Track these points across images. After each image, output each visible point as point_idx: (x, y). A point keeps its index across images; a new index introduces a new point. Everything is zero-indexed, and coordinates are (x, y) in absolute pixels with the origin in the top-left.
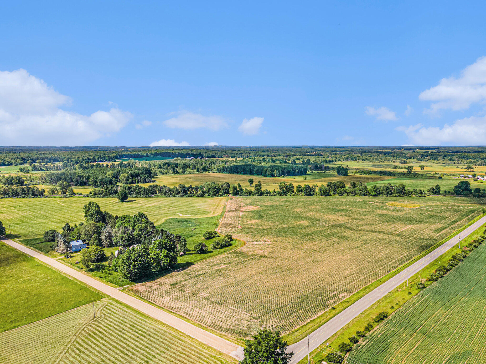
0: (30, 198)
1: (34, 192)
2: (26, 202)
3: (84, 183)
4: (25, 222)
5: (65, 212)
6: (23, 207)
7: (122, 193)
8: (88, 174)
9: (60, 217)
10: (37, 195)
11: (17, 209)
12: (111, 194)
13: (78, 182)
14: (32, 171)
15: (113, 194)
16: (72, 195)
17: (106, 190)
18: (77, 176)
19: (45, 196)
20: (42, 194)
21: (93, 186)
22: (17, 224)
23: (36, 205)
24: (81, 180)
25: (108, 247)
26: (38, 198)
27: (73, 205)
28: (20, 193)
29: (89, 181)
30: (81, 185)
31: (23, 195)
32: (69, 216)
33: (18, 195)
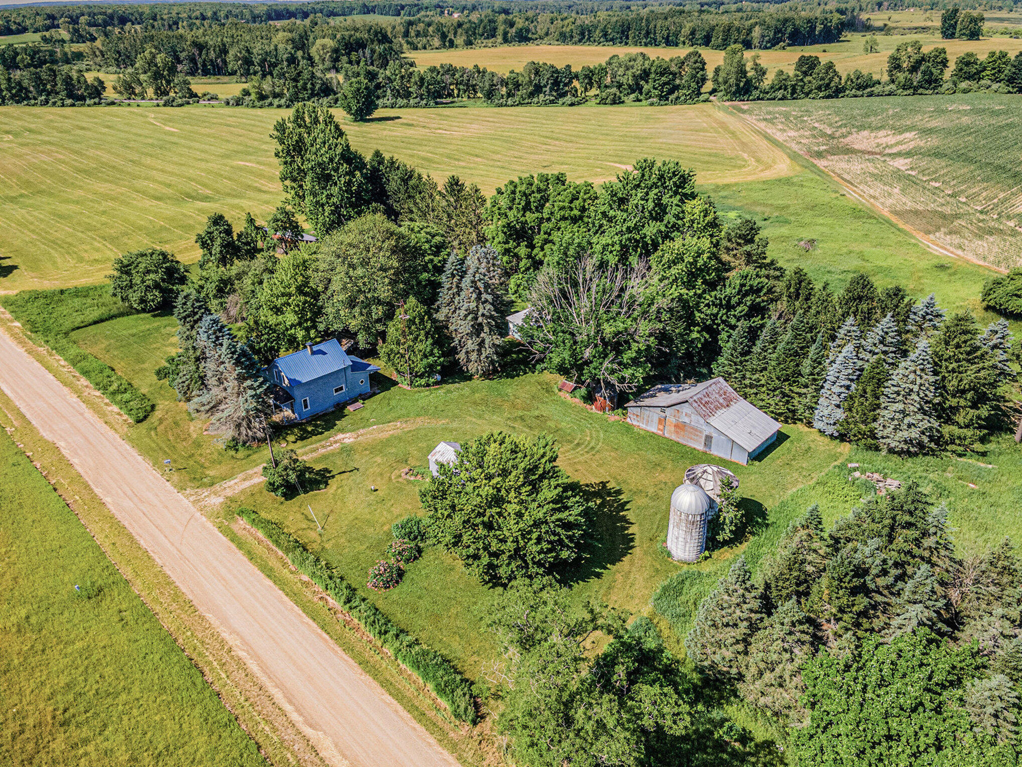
0: (63, 106)
1: (73, 86)
2: (51, 117)
3: (214, 70)
4: (40, 192)
5: (181, 155)
6: (40, 133)
7: (358, 90)
8: (219, 40)
9: (172, 174)
10: (82, 98)
11: (20, 140)
12: (313, 95)
13: (196, 64)
14: (72, 41)
15: (317, 95)
16: (191, 101)
17: (295, 80)
18: (188, 43)
19: (109, 101)
20: (96, 92)
21: (242, 75)
22: (13, 200)
23: (83, 128)
24: (203, 57)
25: (487, 375)
26: (89, 106)
27: (203, 131)
28: (32, 89)
29: (228, 60)
30: (206, 73)
31: (43, 98)
32: (202, 170)
33: (28, 98)
